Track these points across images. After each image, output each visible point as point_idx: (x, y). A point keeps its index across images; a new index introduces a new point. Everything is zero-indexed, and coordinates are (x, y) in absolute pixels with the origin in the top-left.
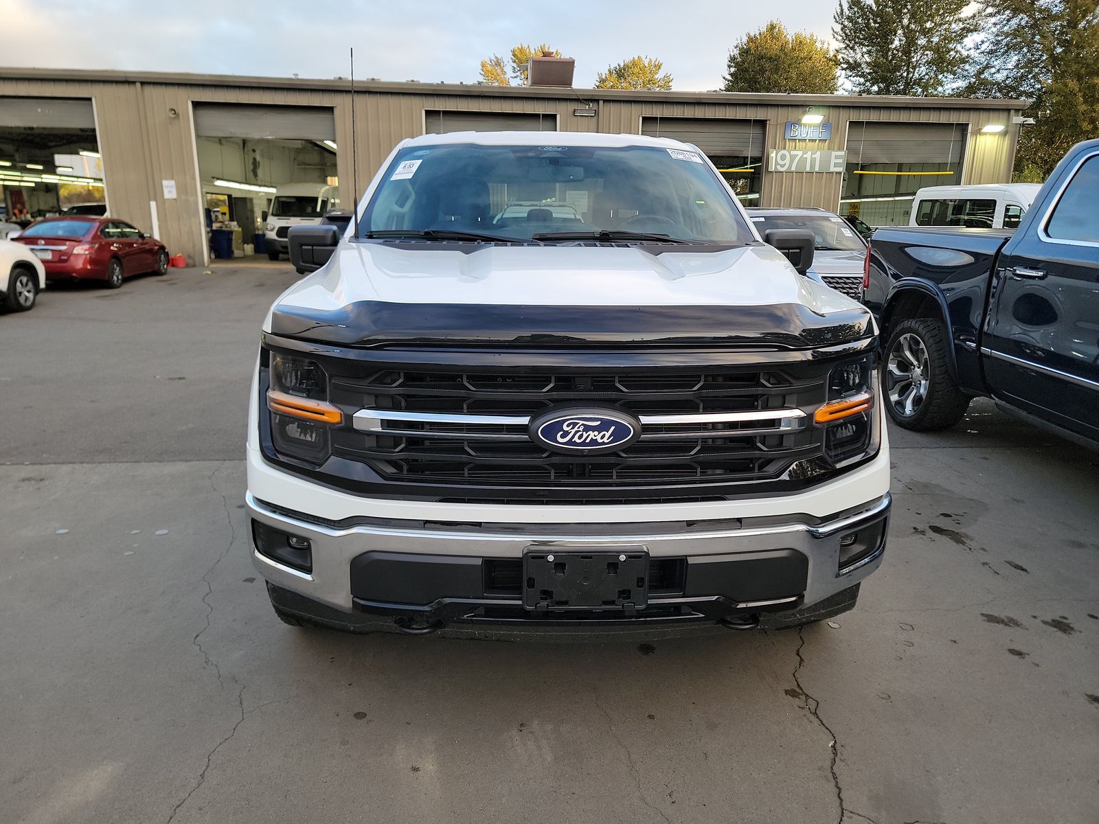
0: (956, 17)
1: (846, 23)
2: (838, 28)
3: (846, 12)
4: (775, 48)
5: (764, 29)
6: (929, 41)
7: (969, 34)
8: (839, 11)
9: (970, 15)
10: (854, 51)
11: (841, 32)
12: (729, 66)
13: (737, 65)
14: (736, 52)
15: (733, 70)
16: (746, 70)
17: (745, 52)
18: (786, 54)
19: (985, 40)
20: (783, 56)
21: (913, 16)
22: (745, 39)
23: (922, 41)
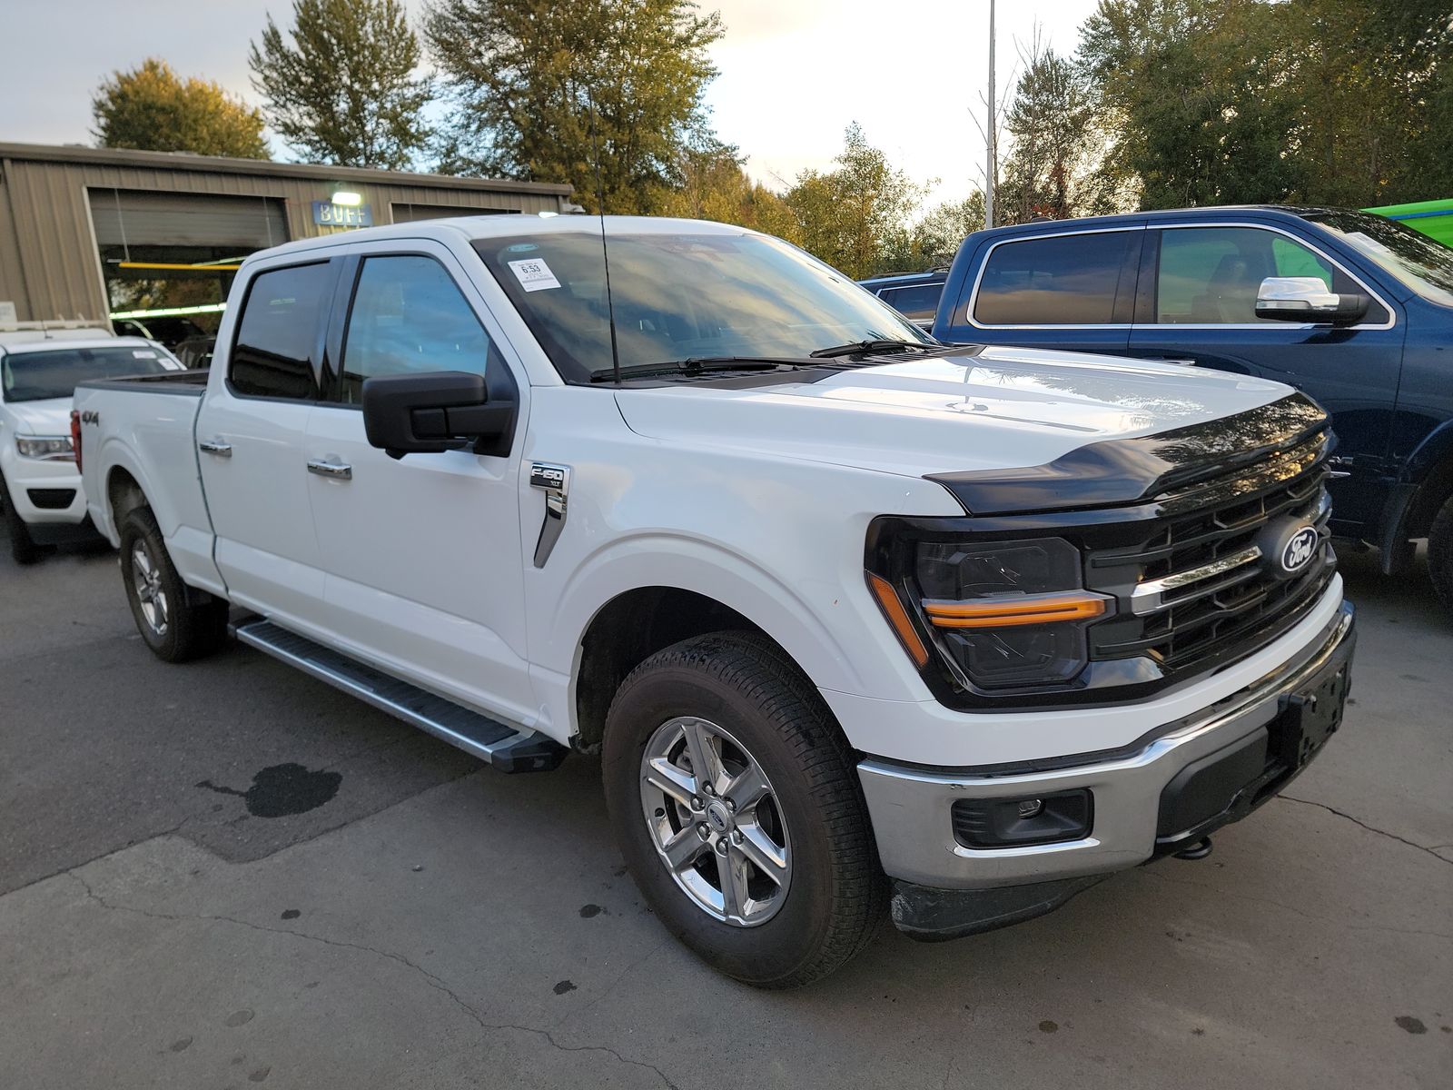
0: (405, 80)
1: (267, 72)
2: (259, 78)
3: (265, 58)
4: (165, 97)
5: (140, 68)
6: (382, 107)
7: (425, 103)
8: (254, 55)
9: (420, 79)
10: (288, 110)
11: (263, 84)
12: (97, 116)
13: (108, 114)
14: (104, 96)
15: (103, 121)
16: (127, 123)
17: (119, 97)
18: (185, 106)
19: (455, 112)
20: (181, 108)
21: (353, 74)
22: (114, 80)
23: (373, 106)
